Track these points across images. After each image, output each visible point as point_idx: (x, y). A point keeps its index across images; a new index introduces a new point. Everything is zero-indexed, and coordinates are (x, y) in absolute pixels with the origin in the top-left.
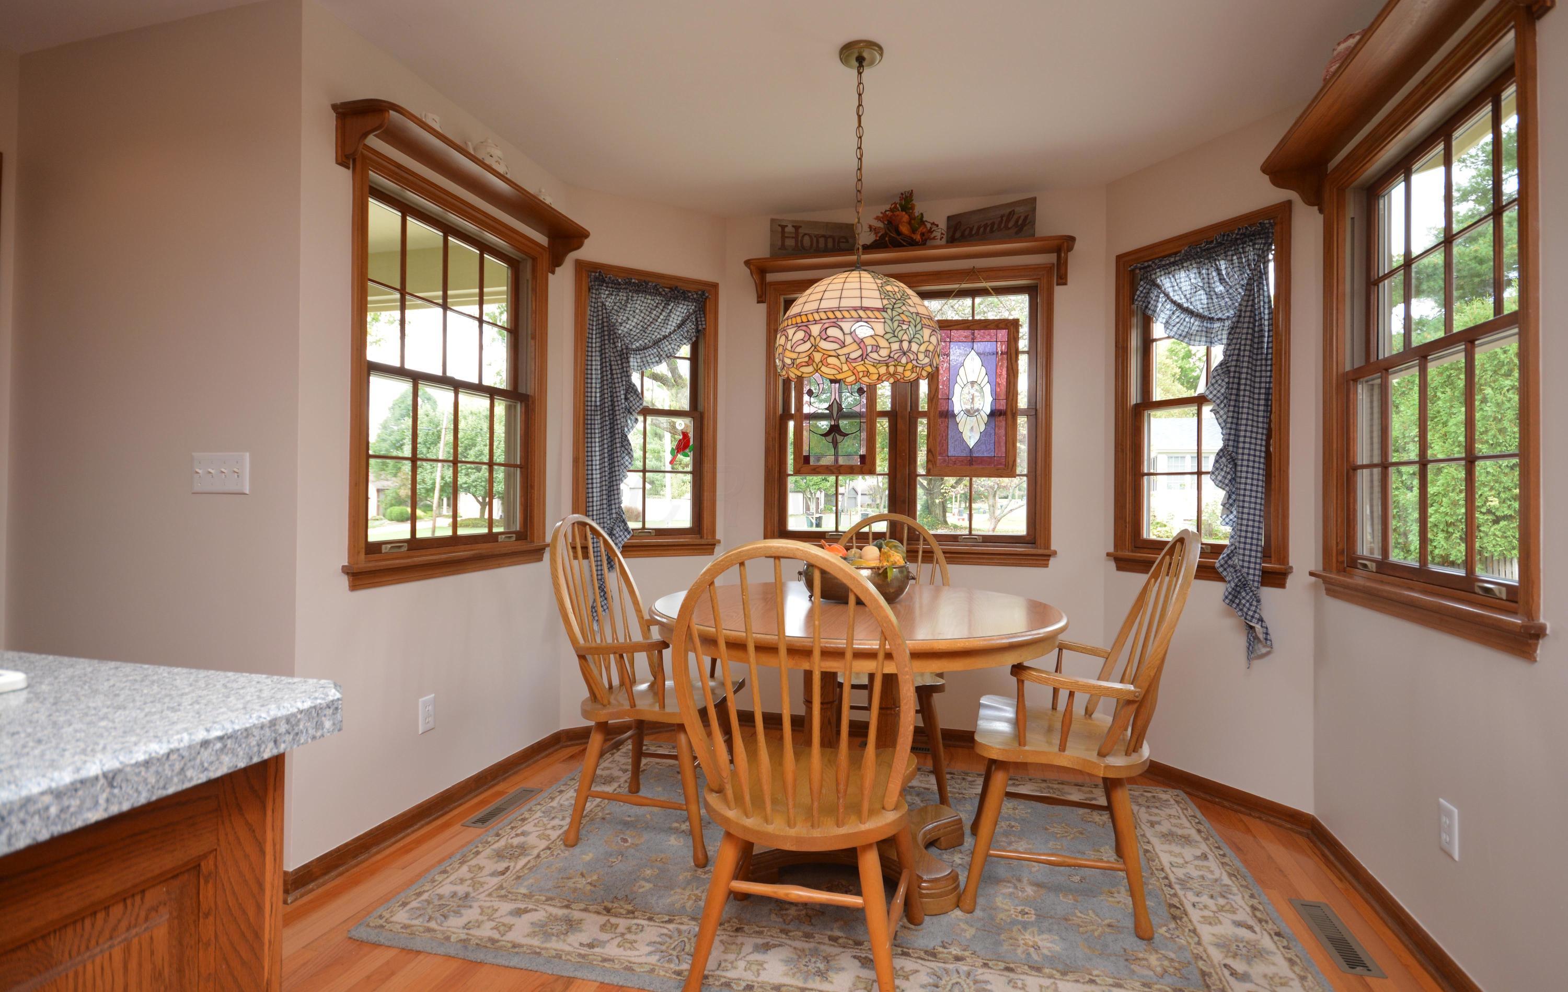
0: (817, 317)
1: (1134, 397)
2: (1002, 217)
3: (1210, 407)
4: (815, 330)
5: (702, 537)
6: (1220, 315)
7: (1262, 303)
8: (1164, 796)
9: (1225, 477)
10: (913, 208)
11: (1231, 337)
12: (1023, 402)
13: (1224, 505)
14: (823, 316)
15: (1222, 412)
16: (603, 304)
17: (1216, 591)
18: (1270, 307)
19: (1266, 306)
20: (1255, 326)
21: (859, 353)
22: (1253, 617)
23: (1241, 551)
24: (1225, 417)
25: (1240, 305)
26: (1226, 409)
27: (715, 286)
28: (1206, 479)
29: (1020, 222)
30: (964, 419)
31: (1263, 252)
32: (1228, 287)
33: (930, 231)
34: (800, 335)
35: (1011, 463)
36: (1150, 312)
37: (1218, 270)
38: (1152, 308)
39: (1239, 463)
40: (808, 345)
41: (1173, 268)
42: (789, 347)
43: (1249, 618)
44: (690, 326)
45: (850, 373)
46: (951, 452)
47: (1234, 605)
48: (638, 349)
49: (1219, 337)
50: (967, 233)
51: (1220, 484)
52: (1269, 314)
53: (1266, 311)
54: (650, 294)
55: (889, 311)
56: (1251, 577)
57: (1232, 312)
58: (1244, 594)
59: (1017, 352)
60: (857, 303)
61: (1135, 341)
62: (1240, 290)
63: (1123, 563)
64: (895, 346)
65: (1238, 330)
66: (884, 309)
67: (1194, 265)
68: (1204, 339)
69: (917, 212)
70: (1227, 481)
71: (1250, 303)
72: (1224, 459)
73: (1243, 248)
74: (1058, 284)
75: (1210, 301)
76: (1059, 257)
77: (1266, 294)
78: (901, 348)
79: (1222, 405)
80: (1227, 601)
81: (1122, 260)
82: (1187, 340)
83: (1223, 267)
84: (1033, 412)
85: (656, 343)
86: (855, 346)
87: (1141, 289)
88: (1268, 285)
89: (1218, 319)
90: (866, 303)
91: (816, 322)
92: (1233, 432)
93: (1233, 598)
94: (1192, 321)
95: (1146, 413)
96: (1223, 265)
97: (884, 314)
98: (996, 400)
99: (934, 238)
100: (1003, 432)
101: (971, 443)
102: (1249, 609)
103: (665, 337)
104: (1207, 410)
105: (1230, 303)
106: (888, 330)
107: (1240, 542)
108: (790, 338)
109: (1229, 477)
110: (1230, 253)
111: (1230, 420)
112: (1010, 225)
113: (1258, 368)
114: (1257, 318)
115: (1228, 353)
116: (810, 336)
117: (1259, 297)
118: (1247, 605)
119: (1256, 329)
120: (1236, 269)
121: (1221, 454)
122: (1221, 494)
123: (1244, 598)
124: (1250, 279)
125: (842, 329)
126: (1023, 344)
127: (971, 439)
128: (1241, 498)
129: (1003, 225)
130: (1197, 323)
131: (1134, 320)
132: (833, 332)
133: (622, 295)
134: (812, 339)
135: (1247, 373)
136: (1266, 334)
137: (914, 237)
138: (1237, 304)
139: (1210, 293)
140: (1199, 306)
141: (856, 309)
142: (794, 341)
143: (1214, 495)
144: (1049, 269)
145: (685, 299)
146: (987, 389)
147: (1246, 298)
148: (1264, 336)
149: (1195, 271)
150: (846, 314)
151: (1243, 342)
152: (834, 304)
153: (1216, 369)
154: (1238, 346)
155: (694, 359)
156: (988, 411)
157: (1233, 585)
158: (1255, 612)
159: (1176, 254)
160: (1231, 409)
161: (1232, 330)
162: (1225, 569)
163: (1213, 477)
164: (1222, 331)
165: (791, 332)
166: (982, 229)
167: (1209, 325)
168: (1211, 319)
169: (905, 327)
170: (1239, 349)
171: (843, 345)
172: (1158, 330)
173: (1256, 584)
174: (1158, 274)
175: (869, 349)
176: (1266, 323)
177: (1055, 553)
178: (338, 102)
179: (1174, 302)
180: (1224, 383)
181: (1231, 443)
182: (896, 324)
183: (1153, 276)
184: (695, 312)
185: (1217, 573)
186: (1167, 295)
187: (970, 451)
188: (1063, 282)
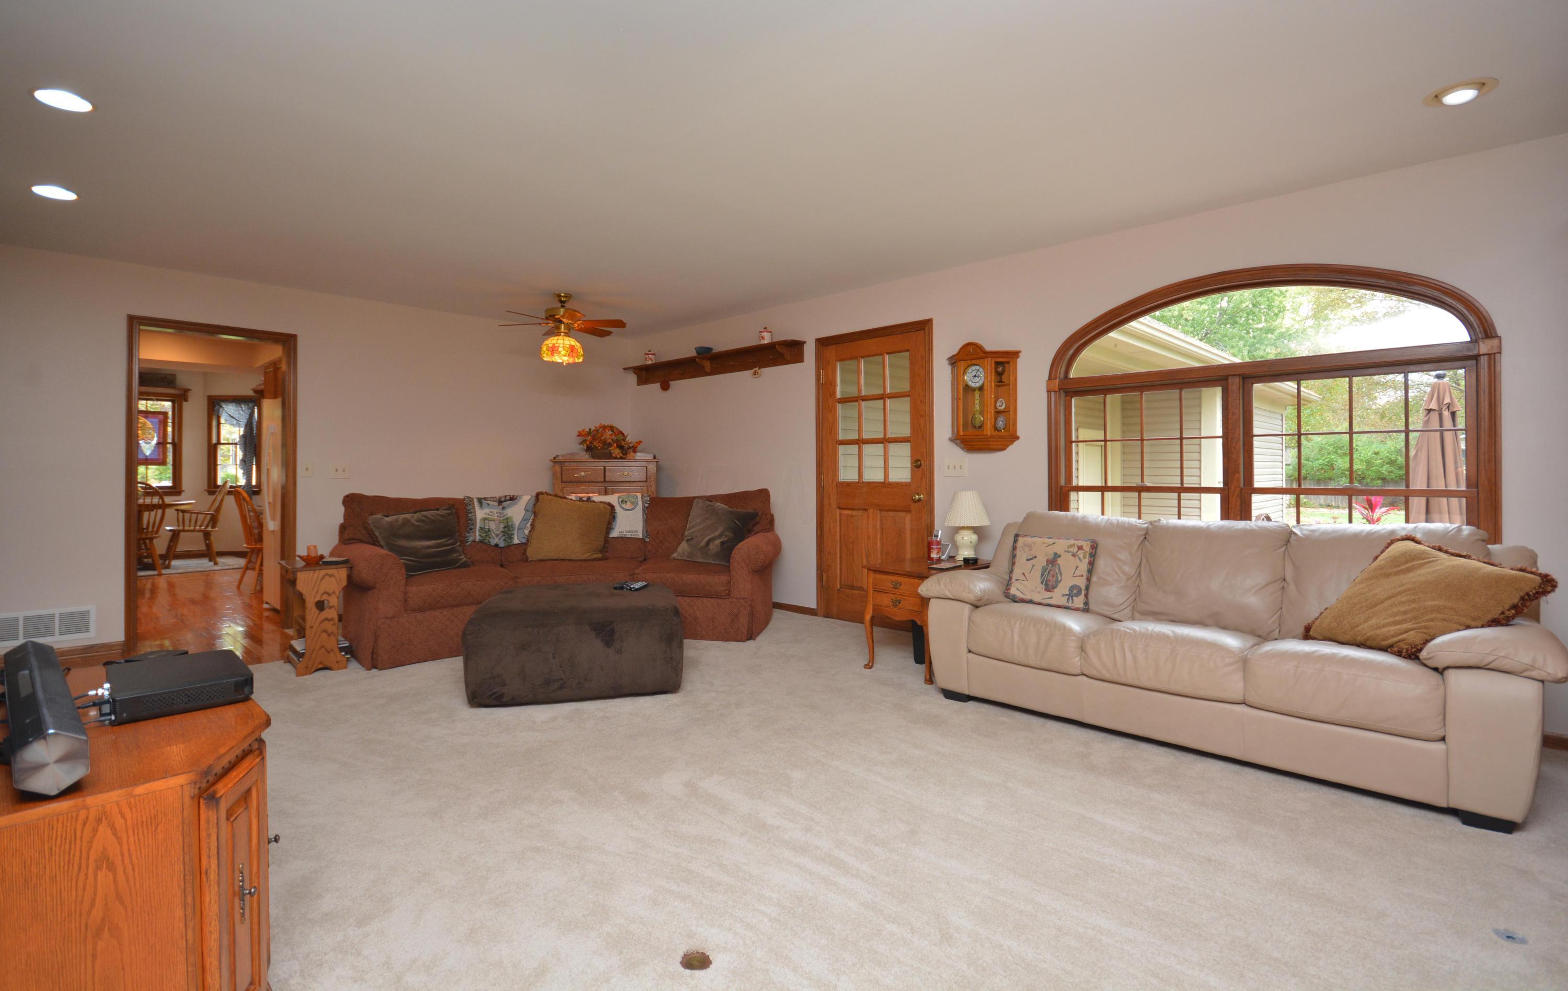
1: (214, 440)
2: (161, 377)
3: (240, 445)
6: (242, 420)
7: (254, 420)
11: (245, 427)
13: (243, 473)
15: (243, 448)
18: (256, 421)
23: (248, 486)
24: (243, 450)
28: (237, 465)
29: (168, 381)
31: (254, 406)
32: (244, 413)
35: (165, 462)
36: (219, 415)
37: (241, 408)
39: (247, 461)
41: (227, 403)
51: (242, 469)
52: (256, 423)
59: (167, 422)
62: (248, 415)
63: (211, 493)
65: (247, 426)
67: (233, 404)
68: (237, 426)
70: (243, 467)
71: (250, 420)
72: (242, 462)
73: (248, 404)
74: (184, 401)
75: (239, 416)
76: (184, 393)
77: (255, 417)
79: (243, 445)
81: (209, 397)
82: (232, 425)
83: (243, 407)
84: (173, 443)
87: (216, 407)
88: (255, 415)
92: (246, 453)
94: (234, 420)
95: (218, 446)
98: (158, 439)
100: (161, 450)
104: (238, 446)
105: (245, 418)
107: (247, 483)
109: (244, 465)
110: (245, 404)
111: (245, 450)
113: (253, 437)
114: (252, 423)
115: (244, 432)
117: (253, 418)
119: (252, 426)
120: (246, 409)
121: (242, 459)
124: (250, 413)
126: (170, 421)
127: (148, 453)
128: (247, 471)
129: (162, 380)
131: (214, 416)
135: (249, 438)
138: (247, 419)
139: (238, 413)
140: (236, 417)
144: (179, 396)
147: (249, 418)
148: (254, 429)
149: (234, 406)
153: (241, 435)
154: (247, 431)
159: (228, 400)
160: (245, 447)
163: (240, 465)
164: (243, 425)
166: (156, 380)
168: (239, 421)
172: (222, 421)
176: (255, 425)
177: (184, 491)
179: (228, 413)
180: (243, 439)
181: (245, 456)
183: (221, 404)
186: (226, 411)
187: (147, 456)
188: (186, 400)
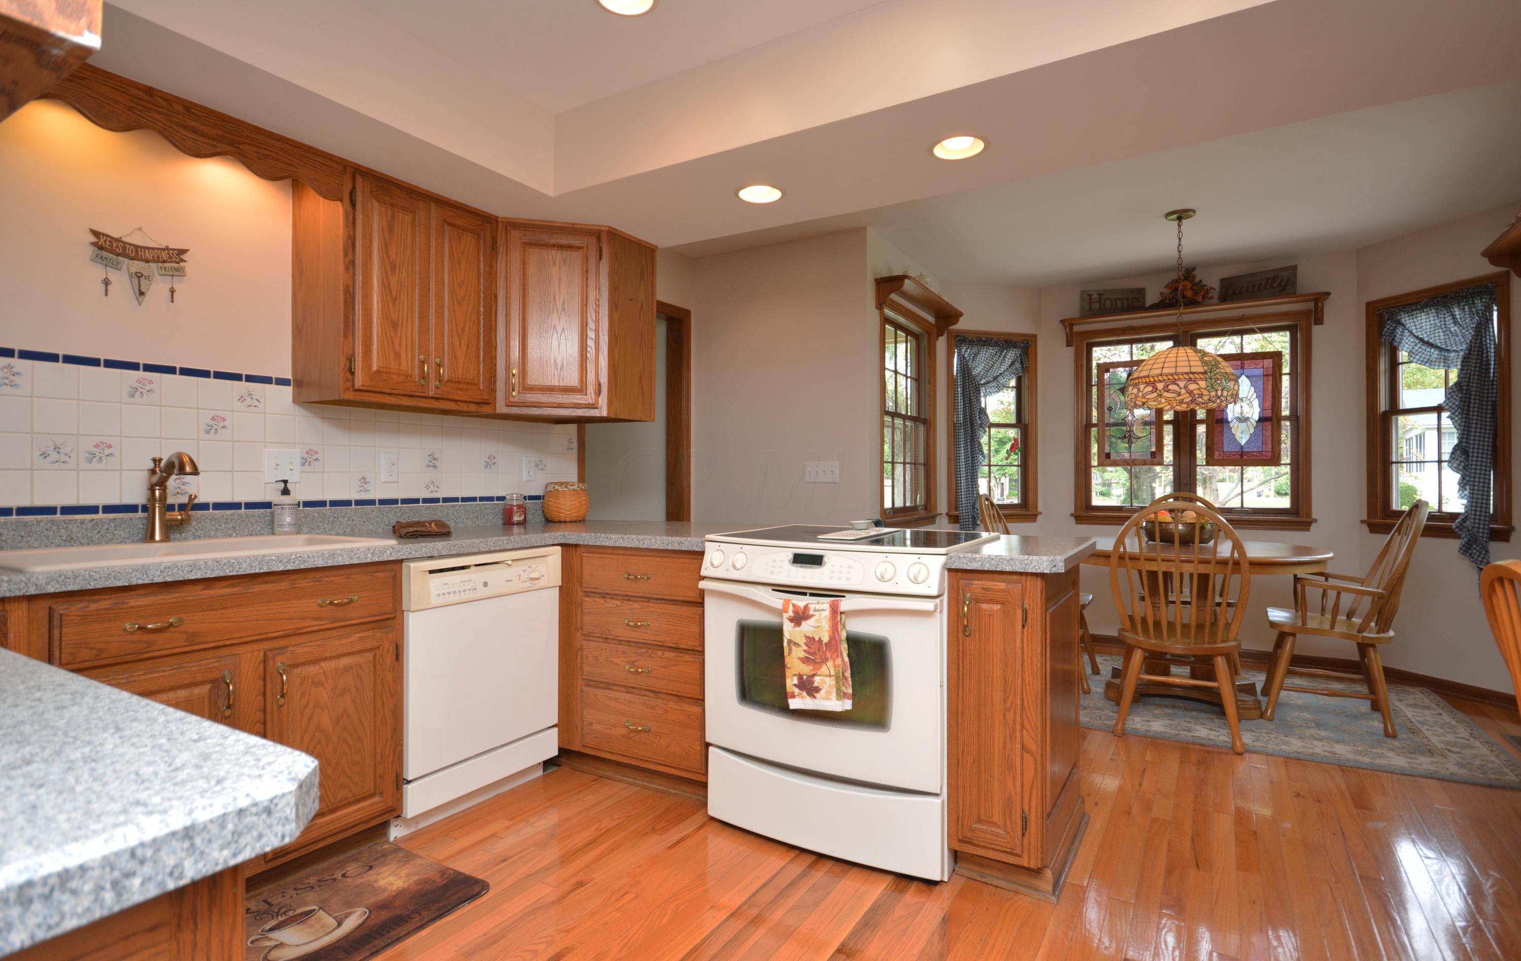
0: (1161, 378)
1: (1383, 405)
2: (1268, 279)
3: (1448, 414)
4: (1160, 386)
5: (1028, 510)
6: (1455, 348)
7: (1488, 341)
8: (1411, 690)
9: (1459, 465)
10: (1194, 277)
11: (1464, 364)
12: (1286, 412)
13: (1459, 484)
14: (1165, 378)
15: (1457, 418)
16: (964, 356)
17: (1453, 545)
18: (1495, 344)
19: (1492, 343)
20: (1483, 357)
21: (1190, 398)
22: (1482, 562)
23: (1473, 517)
24: (1459, 422)
25: (1471, 342)
26: (1460, 416)
27: (1034, 337)
28: (1445, 465)
29: (1283, 284)
30: (1236, 425)
31: (1489, 305)
32: (1461, 328)
33: (1207, 292)
34: (1150, 388)
35: (1276, 457)
36: (1396, 344)
37: (1454, 317)
38: (1398, 340)
39: (1471, 454)
40: (1155, 395)
41: (1415, 312)
42: (1140, 394)
43: (1478, 562)
44: (1018, 365)
45: (1167, 404)
46: (1226, 448)
47: (1468, 555)
48: (984, 384)
49: (1455, 364)
50: (1237, 291)
51: (1456, 470)
52: (1495, 348)
53: (1492, 346)
54: (992, 346)
55: (1209, 373)
56: (1481, 534)
57: (1465, 346)
58: (1475, 546)
59: (1281, 374)
60: (1187, 370)
61: (1383, 365)
62: (1471, 331)
63: (1375, 527)
64: (1213, 394)
65: (1469, 360)
66: (1205, 373)
67: (1433, 311)
68: (1442, 364)
69: (1197, 280)
70: (1461, 468)
71: (1478, 341)
72: (1458, 452)
73: (1473, 301)
74: (1315, 324)
75: (1447, 337)
76: (1316, 305)
77: (1492, 334)
78: (1217, 394)
79: (1457, 413)
80: (1461, 551)
81: (1372, 307)
82: (1428, 364)
83: (1457, 313)
84: (1294, 417)
85: (995, 378)
86: (1187, 395)
87: (1388, 327)
88: (1493, 328)
89: (1454, 351)
90: (1193, 370)
91: (1160, 381)
92: (1465, 432)
93: (1466, 550)
94: (1432, 350)
95: (1394, 417)
96: (1457, 312)
97: (1206, 375)
98: (1263, 409)
99: (1212, 298)
100: (1269, 433)
101: (1243, 442)
102: (1478, 556)
103: (1001, 374)
104: (1445, 415)
105: (1462, 340)
106: (1209, 384)
107: (1471, 510)
108: (1141, 390)
109: (1463, 464)
110: (1462, 304)
111: (1463, 424)
112: (1275, 285)
113: (1486, 387)
114: (1485, 351)
115: (1461, 376)
116: (1157, 389)
117: (1486, 337)
118: (1478, 553)
119: (1484, 359)
120: (1467, 316)
121: (1456, 448)
122: (1457, 477)
123: (1475, 549)
124: (1478, 323)
125: (1178, 385)
126: (1286, 369)
127: (1243, 439)
128: (1472, 479)
129: (1269, 285)
130: (1436, 352)
131: (1383, 350)
132: (1171, 387)
133: (975, 350)
134: (1158, 391)
135: (1476, 391)
136: (1493, 363)
137: (1196, 298)
138: (1468, 341)
139: (1446, 330)
140: (1438, 341)
141: (1187, 374)
142: (1145, 392)
143: (1452, 478)
144: (1305, 314)
145: (1014, 347)
146: (1256, 403)
147: (1475, 337)
148: (1490, 364)
149: (1435, 314)
150: (1181, 377)
151: (1473, 369)
152: (1172, 370)
153: (1451, 388)
154: (1469, 372)
155: (1019, 388)
156: (1256, 418)
157: (1466, 540)
158: (1483, 558)
159: (1417, 303)
160: (1464, 416)
161: (1465, 360)
162: (1461, 530)
163: (1450, 464)
164: (1457, 359)
165: (1142, 387)
166: (1251, 289)
167: (1446, 354)
168: (1448, 351)
169: (1219, 382)
170: (1470, 374)
171: (1179, 394)
172: (1403, 355)
173: (1485, 539)
174: (1403, 316)
175: (1197, 396)
176: (1492, 355)
177: (1316, 521)
178: (879, 277)
179: (1417, 337)
180: (1458, 398)
181: (1464, 440)
182: (1213, 381)
183: (1399, 317)
184: (1020, 355)
185: (1456, 533)
186: (1411, 333)
187: (1242, 447)
188: (1319, 321)
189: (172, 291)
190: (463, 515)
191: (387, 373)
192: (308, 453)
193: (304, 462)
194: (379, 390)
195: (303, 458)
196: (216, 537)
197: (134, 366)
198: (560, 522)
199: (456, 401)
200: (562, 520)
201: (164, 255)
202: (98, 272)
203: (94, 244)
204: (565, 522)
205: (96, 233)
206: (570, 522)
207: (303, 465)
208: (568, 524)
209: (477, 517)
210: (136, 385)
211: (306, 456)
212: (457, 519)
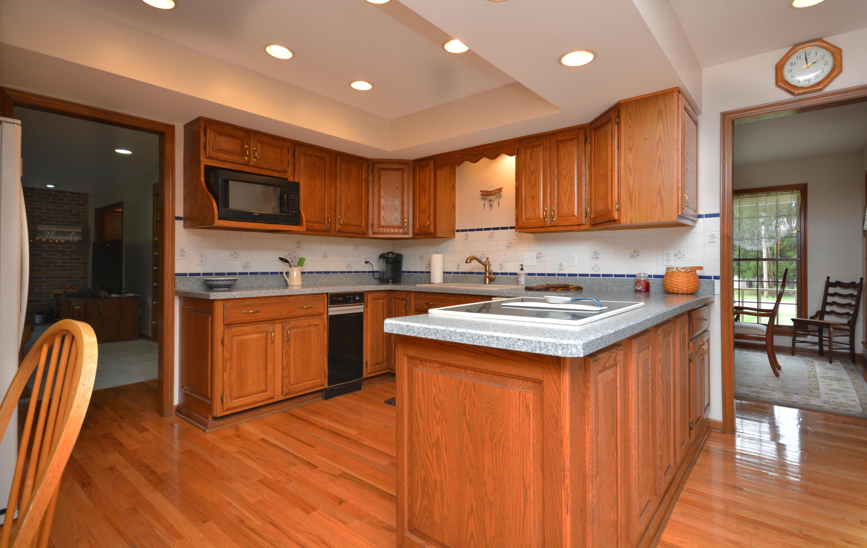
189: (499, 203)
190: (611, 284)
191: (531, 219)
192: (538, 254)
193: (537, 257)
194: (527, 227)
195: (537, 256)
196: (507, 284)
197: (489, 229)
198: (674, 293)
199: (565, 226)
200: (676, 292)
201: (497, 192)
202: (482, 202)
203: (481, 195)
204: (677, 294)
205: (481, 191)
206: (683, 294)
207: (537, 258)
208: (680, 296)
209: (621, 286)
210: (490, 235)
211: (538, 255)
212: (607, 286)
